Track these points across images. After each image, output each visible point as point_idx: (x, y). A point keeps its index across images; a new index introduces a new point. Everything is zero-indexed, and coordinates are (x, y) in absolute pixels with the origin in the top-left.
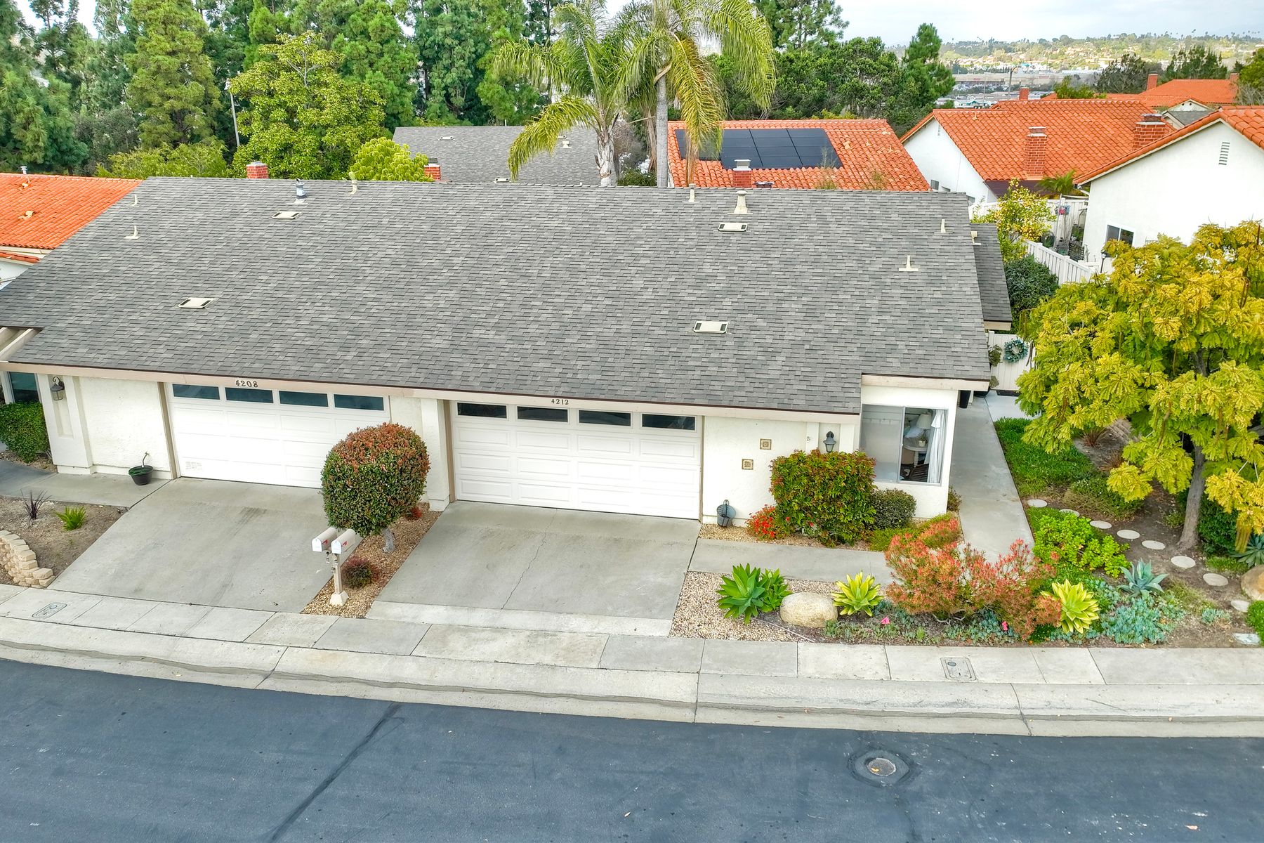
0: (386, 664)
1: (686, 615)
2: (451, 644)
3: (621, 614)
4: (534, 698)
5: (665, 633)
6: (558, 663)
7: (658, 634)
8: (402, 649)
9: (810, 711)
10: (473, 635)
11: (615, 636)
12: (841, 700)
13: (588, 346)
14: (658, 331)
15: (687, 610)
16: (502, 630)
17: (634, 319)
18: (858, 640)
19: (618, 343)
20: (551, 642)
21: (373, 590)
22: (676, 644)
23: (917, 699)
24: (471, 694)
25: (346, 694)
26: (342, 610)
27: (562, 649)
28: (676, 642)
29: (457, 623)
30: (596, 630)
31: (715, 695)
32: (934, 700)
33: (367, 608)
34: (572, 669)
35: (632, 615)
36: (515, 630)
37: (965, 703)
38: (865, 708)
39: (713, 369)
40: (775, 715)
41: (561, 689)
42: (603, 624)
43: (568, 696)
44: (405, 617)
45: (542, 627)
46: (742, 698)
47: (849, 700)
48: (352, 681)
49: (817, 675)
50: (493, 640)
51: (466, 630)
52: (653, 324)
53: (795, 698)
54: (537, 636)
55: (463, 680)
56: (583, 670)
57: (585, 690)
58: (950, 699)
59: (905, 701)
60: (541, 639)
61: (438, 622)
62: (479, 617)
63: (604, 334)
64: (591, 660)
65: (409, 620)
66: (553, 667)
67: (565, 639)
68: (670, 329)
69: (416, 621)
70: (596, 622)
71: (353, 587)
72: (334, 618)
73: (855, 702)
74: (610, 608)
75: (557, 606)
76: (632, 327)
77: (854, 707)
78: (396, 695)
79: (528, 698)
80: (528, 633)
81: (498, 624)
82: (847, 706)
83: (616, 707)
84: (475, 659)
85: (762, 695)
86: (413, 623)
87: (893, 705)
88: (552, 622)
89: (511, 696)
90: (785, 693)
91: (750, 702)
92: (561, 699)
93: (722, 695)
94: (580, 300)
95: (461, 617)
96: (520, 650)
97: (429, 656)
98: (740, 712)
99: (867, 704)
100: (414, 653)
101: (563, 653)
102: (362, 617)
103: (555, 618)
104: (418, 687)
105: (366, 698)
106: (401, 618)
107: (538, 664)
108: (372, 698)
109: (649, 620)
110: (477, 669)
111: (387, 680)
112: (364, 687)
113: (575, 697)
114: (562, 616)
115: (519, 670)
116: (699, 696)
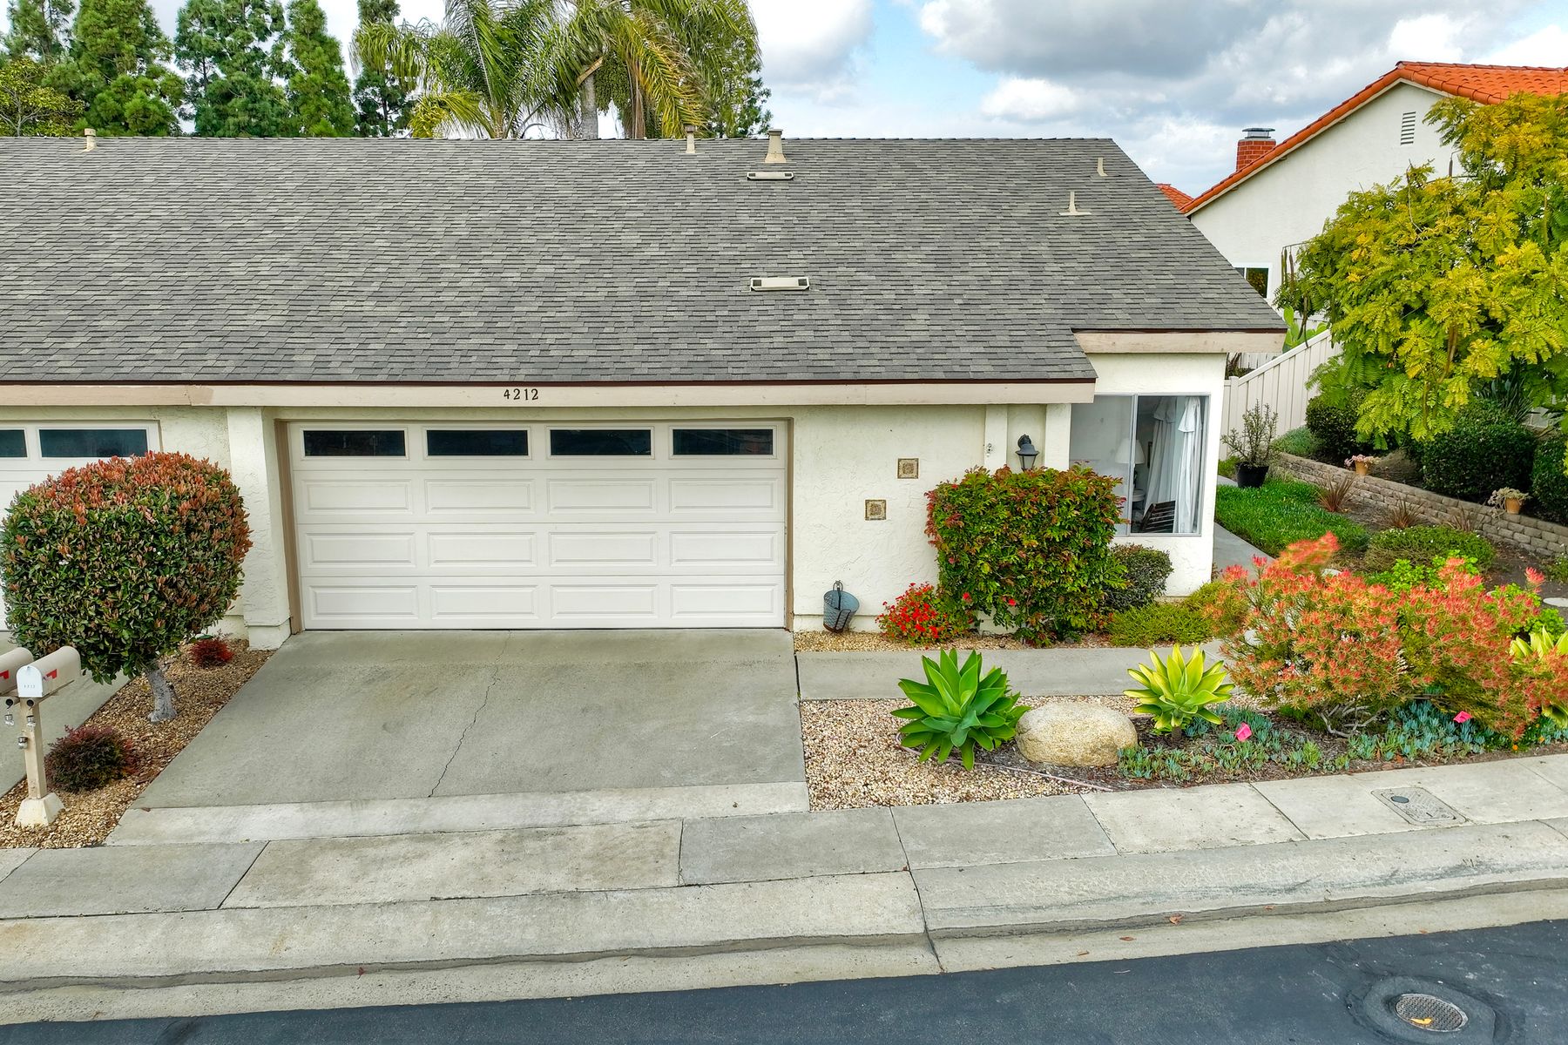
0: (155, 933)
1: (831, 769)
2: (319, 876)
3: (694, 781)
4: (541, 968)
5: (803, 806)
6: (585, 886)
7: (787, 808)
8: (198, 897)
9: (1182, 920)
10: (371, 852)
11: (695, 822)
12: (1235, 889)
13: (558, 314)
14: (684, 292)
15: (827, 761)
16: (439, 836)
17: (637, 280)
18: (1194, 778)
19: (615, 309)
20: (557, 847)
21: (123, 791)
22: (834, 821)
23: (1385, 869)
24: (384, 977)
25: (45, 1017)
26: (46, 834)
27: (585, 857)
28: (829, 819)
29: (330, 832)
30: (651, 815)
31: (962, 910)
32: (1420, 868)
33: (108, 825)
34: (620, 895)
35: (718, 780)
36: (467, 834)
37: (1480, 866)
38: (1287, 899)
39: (805, 334)
40: (1113, 937)
41: (601, 940)
42: (661, 802)
43: (624, 954)
44: (202, 833)
45: (528, 822)
46: (1024, 909)
47: (1249, 887)
48: (66, 984)
49: (1157, 847)
50: (420, 856)
51: (353, 844)
52: (673, 284)
53: (1137, 896)
54: (521, 838)
55: (356, 948)
56: (646, 894)
57: (662, 936)
58: (1449, 861)
59: (1364, 874)
60: (531, 845)
61: (283, 835)
62: (379, 817)
63: (587, 299)
64: (658, 871)
65: (214, 839)
66: (575, 895)
67: (587, 838)
68: (706, 289)
69: (231, 839)
70: (646, 801)
71: (75, 789)
72: (25, 852)
73: (1264, 890)
74: (667, 774)
75: (552, 781)
76: (636, 289)
77: (1267, 900)
78: (183, 1003)
79: (528, 969)
80: (499, 836)
81: (427, 825)
82: (1252, 900)
83: (746, 963)
84: (381, 899)
85: (1066, 899)
86: (222, 845)
87: (1342, 886)
88: (550, 810)
89: (482, 971)
90: (1112, 888)
91: (1045, 917)
92: (610, 962)
93: (980, 909)
94: (530, 261)
95: (337, 820)
96: (488, 869)
97: (267, 904)
98: (1034, 940)
99: (1290, 890)
100: (229, 903)
101: (588, 865)
102: (96, 844)
103: (554, 802)
104: (242, 978)
105: (101, 1018)
106: (192, 836)
107: (536, 893)
108: (116, 1017)
109: (757, 786)
110: (389, 920)
111: (162, 969)
112: (95, 994)
113: (641, 953)
114: (567, 797)
115: (494, 910)
116: (929, 916)
